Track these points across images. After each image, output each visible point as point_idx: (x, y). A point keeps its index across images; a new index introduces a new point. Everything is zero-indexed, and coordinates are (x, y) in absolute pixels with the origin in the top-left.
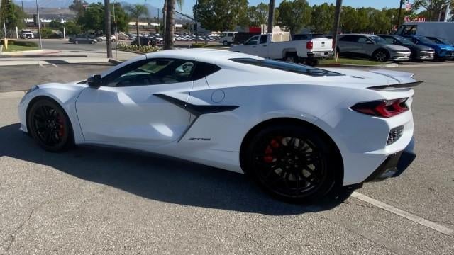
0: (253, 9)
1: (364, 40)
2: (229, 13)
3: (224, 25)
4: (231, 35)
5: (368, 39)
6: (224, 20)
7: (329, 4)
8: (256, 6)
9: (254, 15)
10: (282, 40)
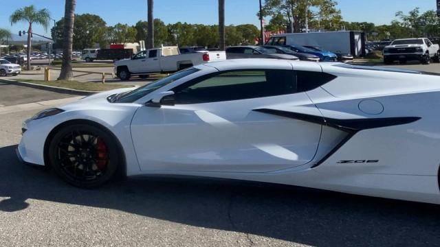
0: (111, 29)
1: (251, 51)
2: (88, 32)
3: (84, 42)
4: (93, 52)
5: (253, 50)
6: (83, 39)
7: (183, 23)
8: (114, 26)
9: (112, 34)
10: (171, 54)
